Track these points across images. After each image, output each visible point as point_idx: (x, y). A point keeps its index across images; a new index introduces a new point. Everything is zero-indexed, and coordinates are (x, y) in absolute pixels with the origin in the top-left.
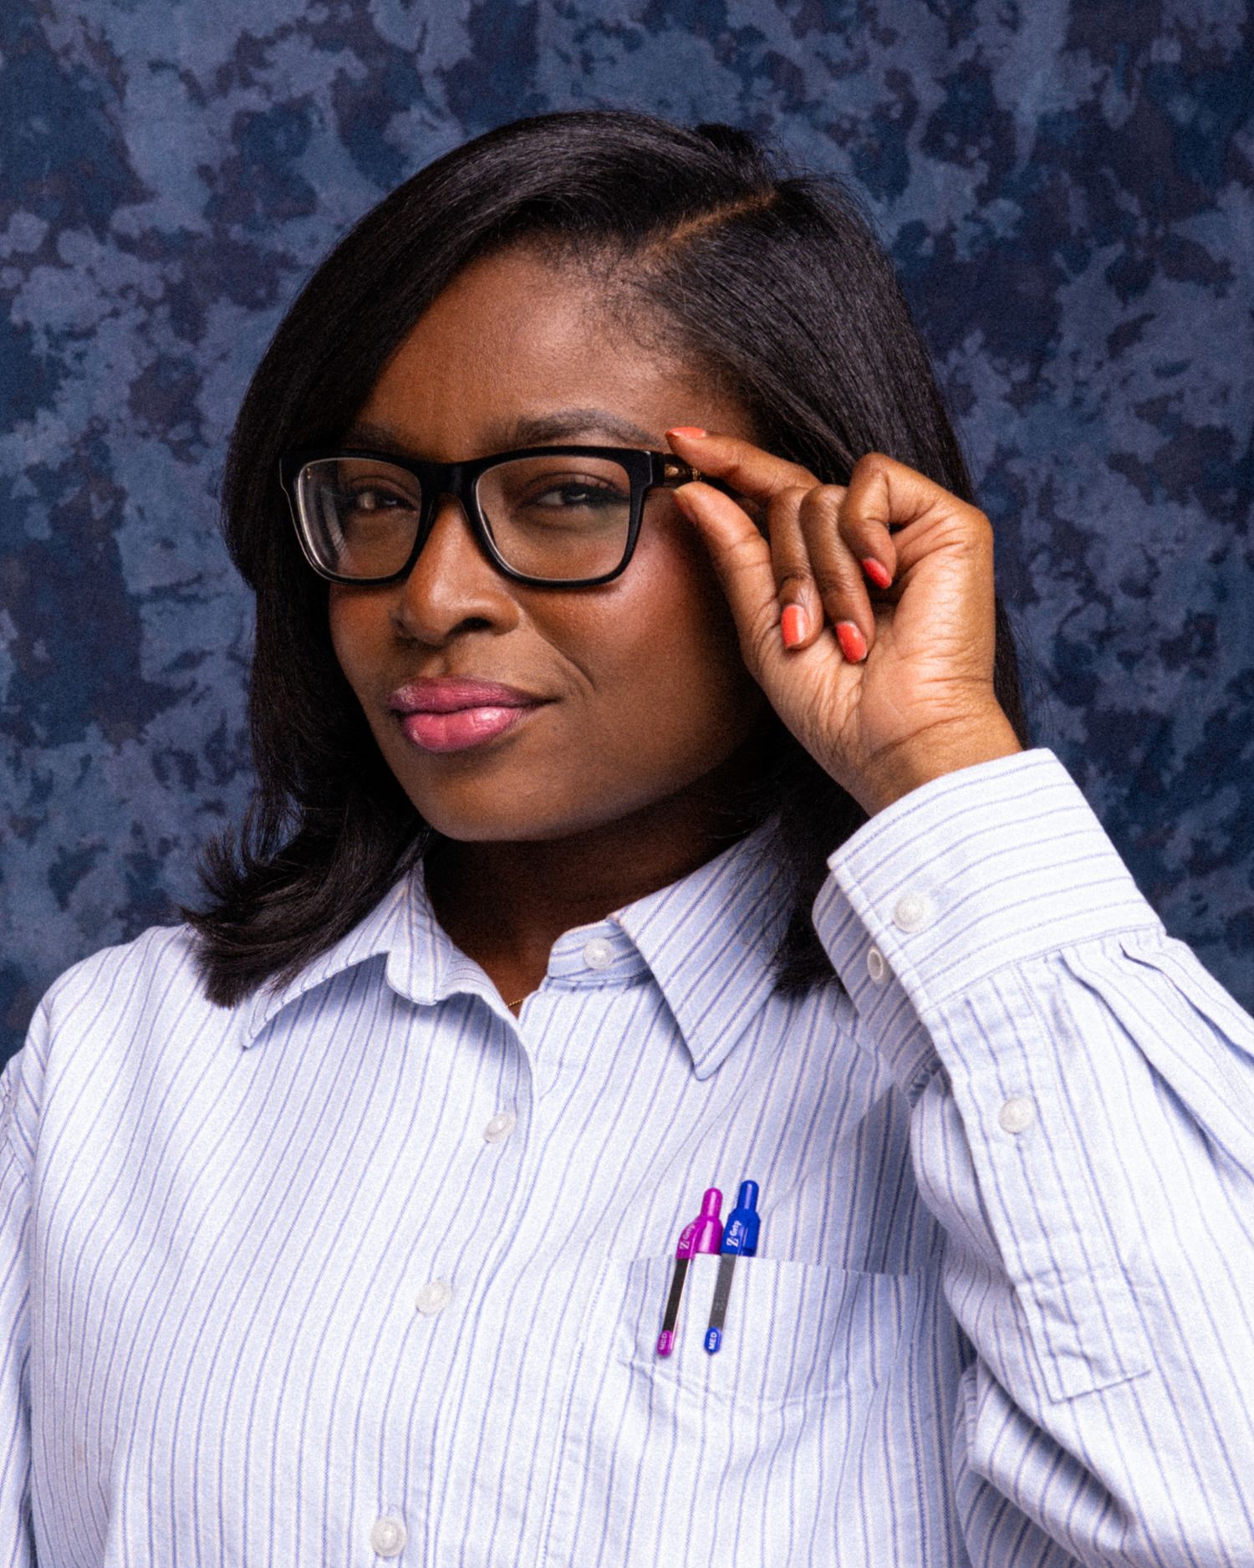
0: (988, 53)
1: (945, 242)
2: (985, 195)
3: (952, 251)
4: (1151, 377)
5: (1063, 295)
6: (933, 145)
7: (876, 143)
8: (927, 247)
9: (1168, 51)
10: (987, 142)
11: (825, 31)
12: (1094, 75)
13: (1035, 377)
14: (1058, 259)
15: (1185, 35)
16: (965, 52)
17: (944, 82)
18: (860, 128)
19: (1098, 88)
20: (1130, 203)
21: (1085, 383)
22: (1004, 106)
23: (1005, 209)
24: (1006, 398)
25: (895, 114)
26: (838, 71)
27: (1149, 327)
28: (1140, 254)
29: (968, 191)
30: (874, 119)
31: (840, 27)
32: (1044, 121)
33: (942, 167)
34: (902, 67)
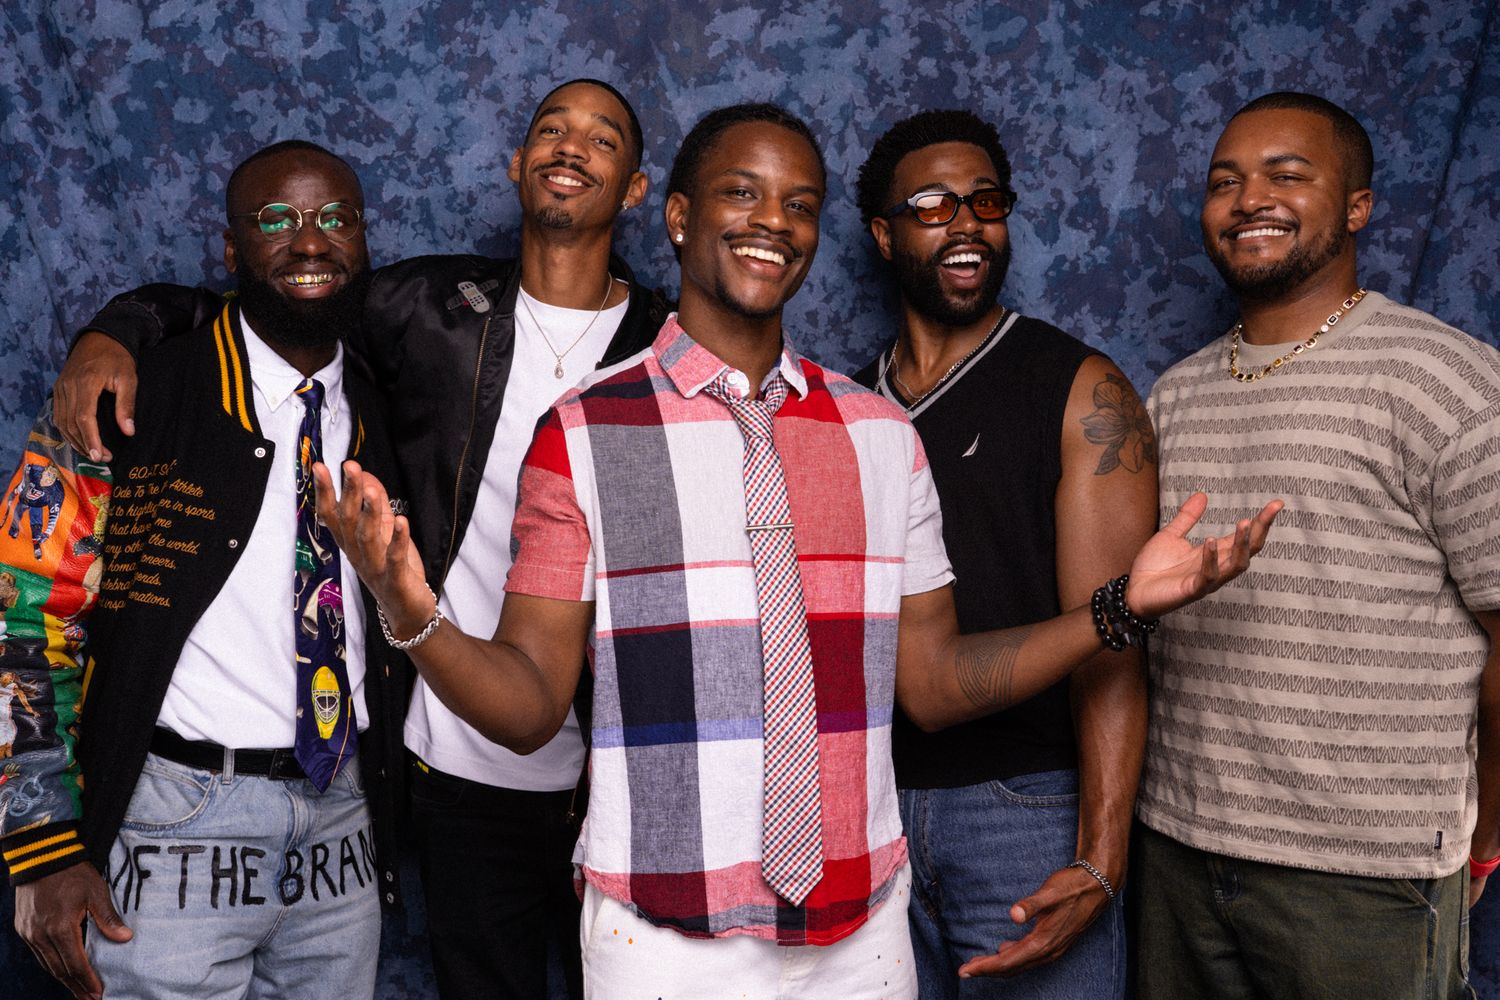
0: (1099, 182)
1: (1075, 265)
2: (1094, 244)
3: (1077, 268)
4: (1167, 328)
5: (1127, 289)
6: (1072, 222)
7: (1045, 220)
8: (1066, 267)
9: (1180, 183)
10: (1096, 221)
11: (1025, 170)
12: (1144, 193)
13: (1113, 324)
14: (1125, 273)
15: (1189, 177)
16: (1088, 181)
17: (1077, 194)
18: (1039, 214)
19: (1147, 199)
20: (1161, 251)
21: (1137, 329)
22: (1104, 206)
23: (1102, 251)
24: (1100, 334)
25: (1054, 207)
26: (1029, 188)
27: (1169, 305)
28: (1164, 273)
29: (1086, 243)
30: (1045, 208)
31: (1031, 169)
32: (1122, 213)
33: (1075, 232)
34: (1058, 187)
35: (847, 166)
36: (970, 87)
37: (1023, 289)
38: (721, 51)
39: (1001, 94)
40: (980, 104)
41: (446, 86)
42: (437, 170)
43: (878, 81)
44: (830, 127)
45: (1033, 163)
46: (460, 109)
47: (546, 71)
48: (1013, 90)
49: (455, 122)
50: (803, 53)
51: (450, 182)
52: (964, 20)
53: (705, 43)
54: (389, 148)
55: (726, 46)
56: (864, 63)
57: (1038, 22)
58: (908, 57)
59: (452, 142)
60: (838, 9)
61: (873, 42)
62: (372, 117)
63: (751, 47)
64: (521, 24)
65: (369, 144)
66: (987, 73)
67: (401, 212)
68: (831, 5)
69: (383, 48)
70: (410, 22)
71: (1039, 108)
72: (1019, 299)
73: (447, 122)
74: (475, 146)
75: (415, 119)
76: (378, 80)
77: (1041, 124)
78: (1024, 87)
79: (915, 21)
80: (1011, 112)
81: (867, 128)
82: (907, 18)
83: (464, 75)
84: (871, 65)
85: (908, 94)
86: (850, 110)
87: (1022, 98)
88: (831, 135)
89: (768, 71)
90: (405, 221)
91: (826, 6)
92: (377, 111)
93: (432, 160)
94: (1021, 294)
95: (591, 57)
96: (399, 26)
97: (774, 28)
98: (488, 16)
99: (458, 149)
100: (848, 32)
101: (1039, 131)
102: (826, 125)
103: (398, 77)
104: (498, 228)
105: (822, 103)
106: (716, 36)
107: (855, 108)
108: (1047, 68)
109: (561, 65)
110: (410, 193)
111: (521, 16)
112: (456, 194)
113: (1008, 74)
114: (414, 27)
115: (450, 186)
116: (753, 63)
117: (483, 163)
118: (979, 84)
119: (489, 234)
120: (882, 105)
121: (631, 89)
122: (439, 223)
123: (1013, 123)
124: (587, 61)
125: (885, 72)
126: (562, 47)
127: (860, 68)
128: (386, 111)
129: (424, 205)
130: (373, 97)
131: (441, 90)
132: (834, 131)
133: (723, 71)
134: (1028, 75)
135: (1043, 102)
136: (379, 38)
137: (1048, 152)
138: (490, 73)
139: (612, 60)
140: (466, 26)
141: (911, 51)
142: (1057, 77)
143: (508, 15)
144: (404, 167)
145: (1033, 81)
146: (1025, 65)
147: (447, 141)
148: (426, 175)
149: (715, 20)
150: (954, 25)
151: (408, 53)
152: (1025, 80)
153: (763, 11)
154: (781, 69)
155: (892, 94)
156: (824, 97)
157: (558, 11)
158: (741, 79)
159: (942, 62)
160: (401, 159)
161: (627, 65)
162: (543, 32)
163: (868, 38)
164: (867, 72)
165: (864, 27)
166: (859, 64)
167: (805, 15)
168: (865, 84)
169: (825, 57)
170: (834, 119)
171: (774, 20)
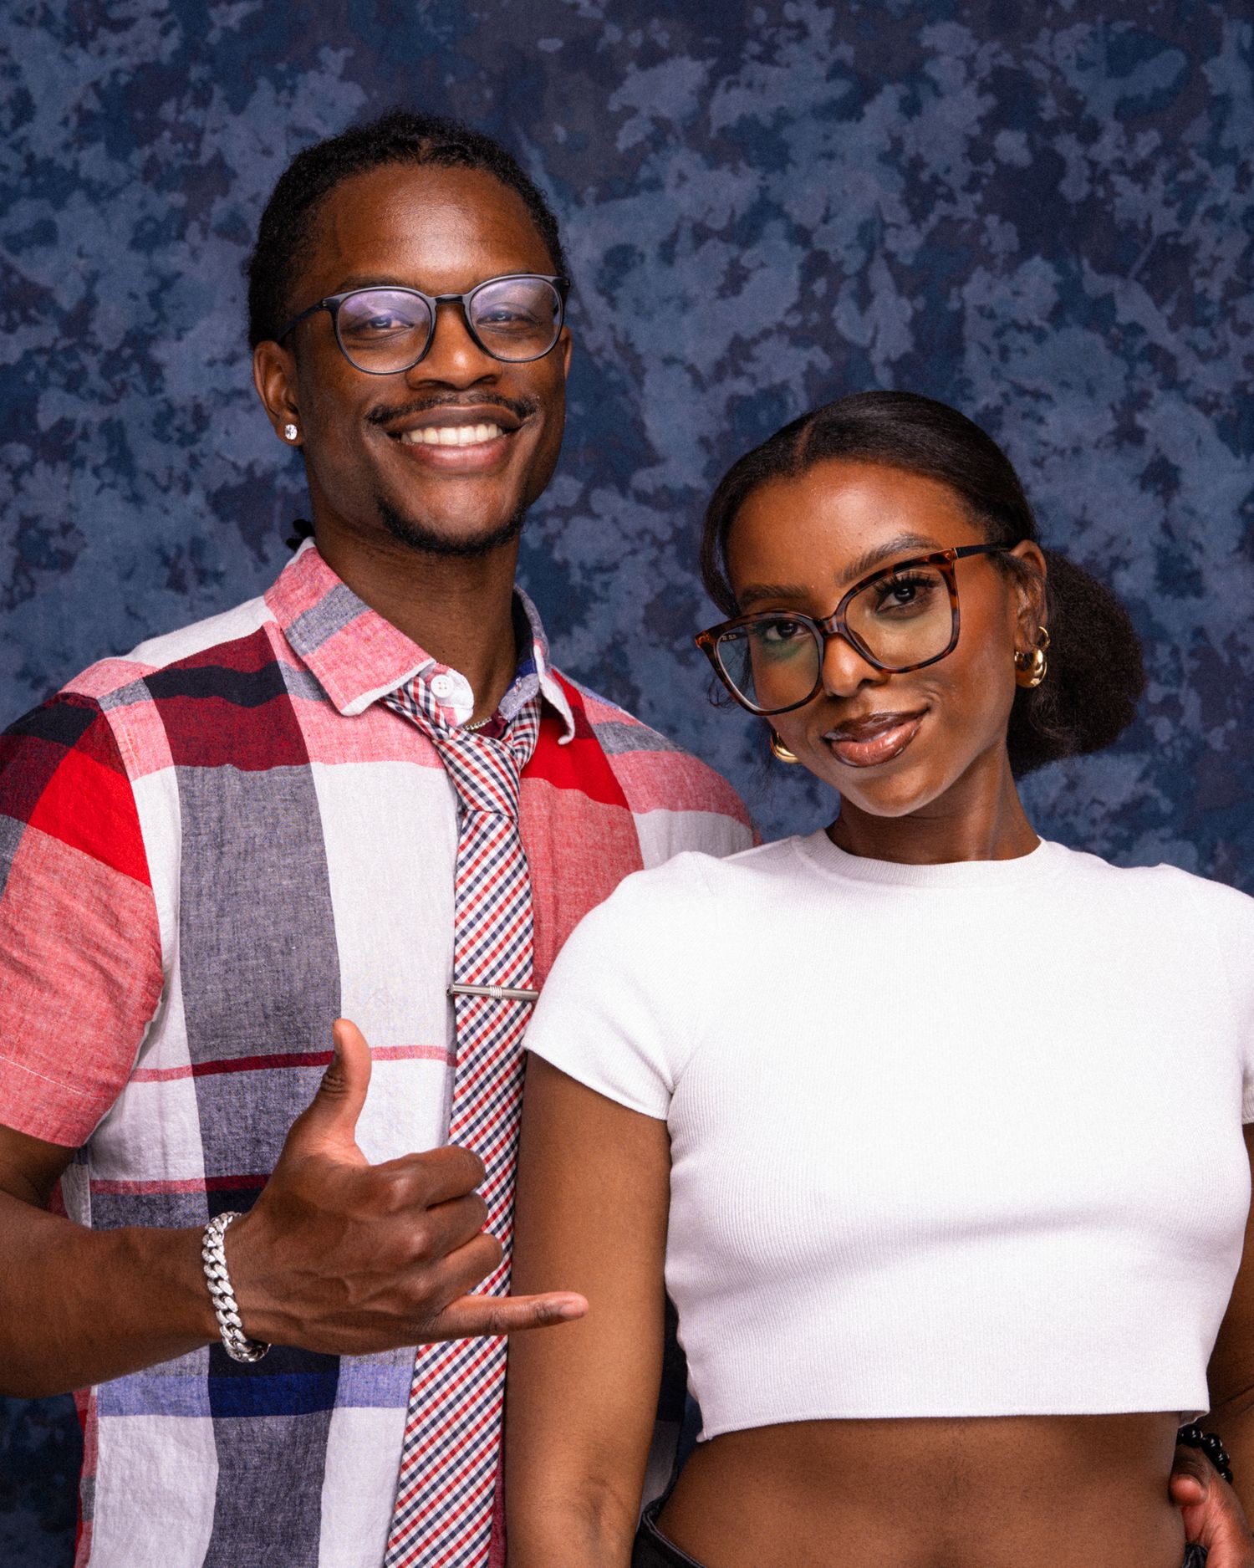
35: (876, 330)
36: (1091, 180)
37: (1201, 539)
38: (640, 137)
39: (1145, 190)
40: (1109, 208)
41: (149, 218)
42: (135, 368)
43: (925, 176)
44: (841, 263)
45: (1208, 312)
46: (173, 258)
48: (1166, 181)
49: (167, 283)
50: (787, 133)
51: (161, 390)
52: (1073, 62)
53: (611, 124)
54: (46, 333)
55: (649, 128)
56: (898, 144)
57: (1204, 59)
58: (976, 130)
59: (162, 317)
60: (846, 52)
61: (911, 107)
62: (15, 279)
63: (695, 130)
64: (277, 103)
65: (10, 328)
66: (1118, 153)
67: (72, 448)
68: (833, 44)
69: (30, 158)
70: (78, 108)
71: (1215, 213)
72: (1196, 559)
73: (154, 284)
74: (203, 324)
75: (92, 279)
76: (24, 214)
77: (1219, 241)
78: (1186, 176)
79: (984, 67)
80: (1165, 221)
81: (909, 261)
82: (970, 61)
83: (178, 199)
84: (910, 150)
85: (978, 197)
86: (877, 229)
87: (1185, 197)
88: (844, 277)
89: (726, 167)
90: (80, 463)
91: (824, 48)
92: (25, 271)
93: (127, 352)
94: (1199, 547)
96: (59, 116)
97: (734, 92)
98: (218, 92)
99: (171, 330)
100: (866, 91)
101: (1216, 254)
102: (833, 259)
103: (59, 203)
104: (250, 468)
105: (826, 220)
106: (630, 112)
107: (885, 226)
108: (1226, 141)
110: (87, 413)
111: (278, 90)
112: (170, 411)
113: (1157, 152)
114: (86, 117)
115: (159, 397)
116: (698, 157)
117: (218, 352)
118: (1106, 172)
119: (235, 480)
120: (933, 219)
122: (142, 462)
123: (1170, 240)
125: (935, 161)
127: (891, 155)
128: (39, 268)
129: (114, 432)
130: (16, 243)
131: (138, 227)
132: (851, 268)
133: (645, 173)
134: (1192, 153)
135: (1221, 201)
136: (24, 139)
137: (1232, 290)
138: (225, 193)
140: (179, 111)
141: (980, 120)
142: (1243, 156)
143: (255, 88)
144: (74, 366)
145: (1203, 165)
146: (1187, 136)
147: (153, 315)
148: (117, 378)
149: (627, 83)
150: (1055, 70)
151: (76, 163)
152: (1186, 164)
153: (711, 62)
154: (750, 164)
155: (950, 198)
156: (828, 209)
157: (343, 78)
158: (678, 186)
159: (1038, 137)
160: (69, 353)
162: (319, 116)
163: (902, 100)
164: (904, 160)
165: (893, 80)
166: (888, 148)
167: (788, 65)
168: (901, 182)
169: (827, 137)
170: (848, 247)
171: (731, 77)
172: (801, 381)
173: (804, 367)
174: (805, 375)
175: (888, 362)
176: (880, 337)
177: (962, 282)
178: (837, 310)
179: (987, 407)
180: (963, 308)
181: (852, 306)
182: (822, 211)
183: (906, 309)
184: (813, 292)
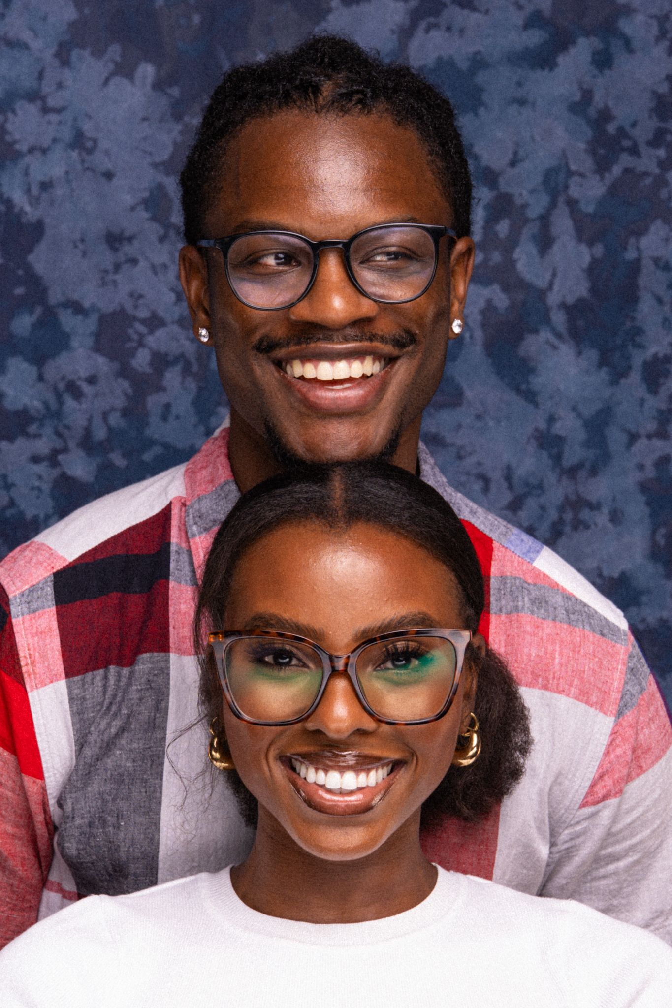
35: (554, 275)
43: (611, 128)
44: (525, 206)
47: (34, 96)
50: (481, 78)
56: (587, 95)
60: (544, 3)
61: (602, 61)
81: (590, 209)
82: (662, 20)
84: (598, 100)
85: (662, 152)
86: (562, 176)
88: (526, 221)
95: (113, 74)
97: (433, 33)
100: (560, 42)
102: (518, 201)
105: (513, 164)
107: (570, 174)
109: (60, 86)
120: (617, 170)
121: (181, 133)
124: (106, 82)
125: (622, 114)
126: (63, 56)
127: (580, 106)
132: (533, 212)
139: (149, 80)
149: (331, 17)
155: (634, 151)
156: (516, 153)
161: (175, 91)
162: (31, 29)
163: (595, 53)
164: (592, 112)
165: (587, 34)
166: (577, 97)
167: (487, 12)
168: (589, 133)
169: (519, 84)
170: (532, 192)
171: (432, 20)
172: (479, 318)
173: (482, 304)
174: (483, 312)
175: (563, 306)
176: (557, 281)
177: (640, 233)
178: (518, 250)
179: (655, 356)
180: (638, 260)
181: (533, 249)
182: (510, 155)
183: (585, 255)
184: (496, 234)
